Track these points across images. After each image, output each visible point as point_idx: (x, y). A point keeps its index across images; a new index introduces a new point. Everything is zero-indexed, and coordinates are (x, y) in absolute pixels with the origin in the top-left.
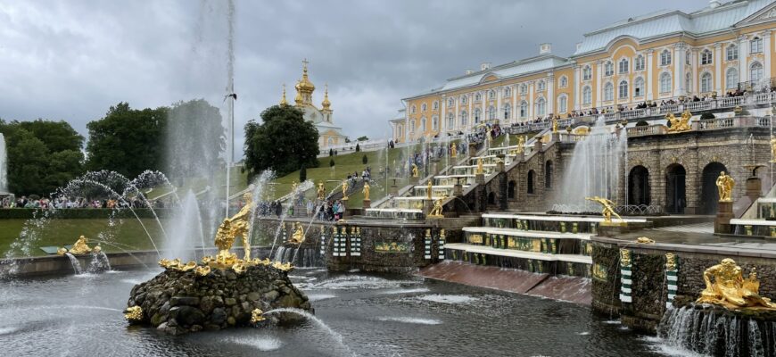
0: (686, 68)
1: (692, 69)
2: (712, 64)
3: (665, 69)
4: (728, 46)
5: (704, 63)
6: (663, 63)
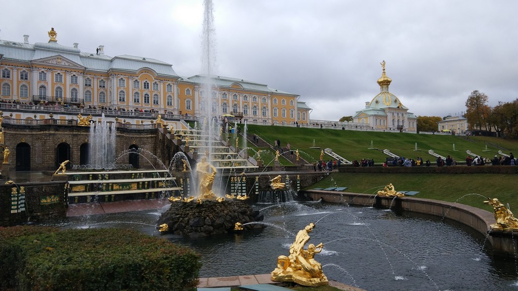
2: (11, 79)
4: (22, 71)
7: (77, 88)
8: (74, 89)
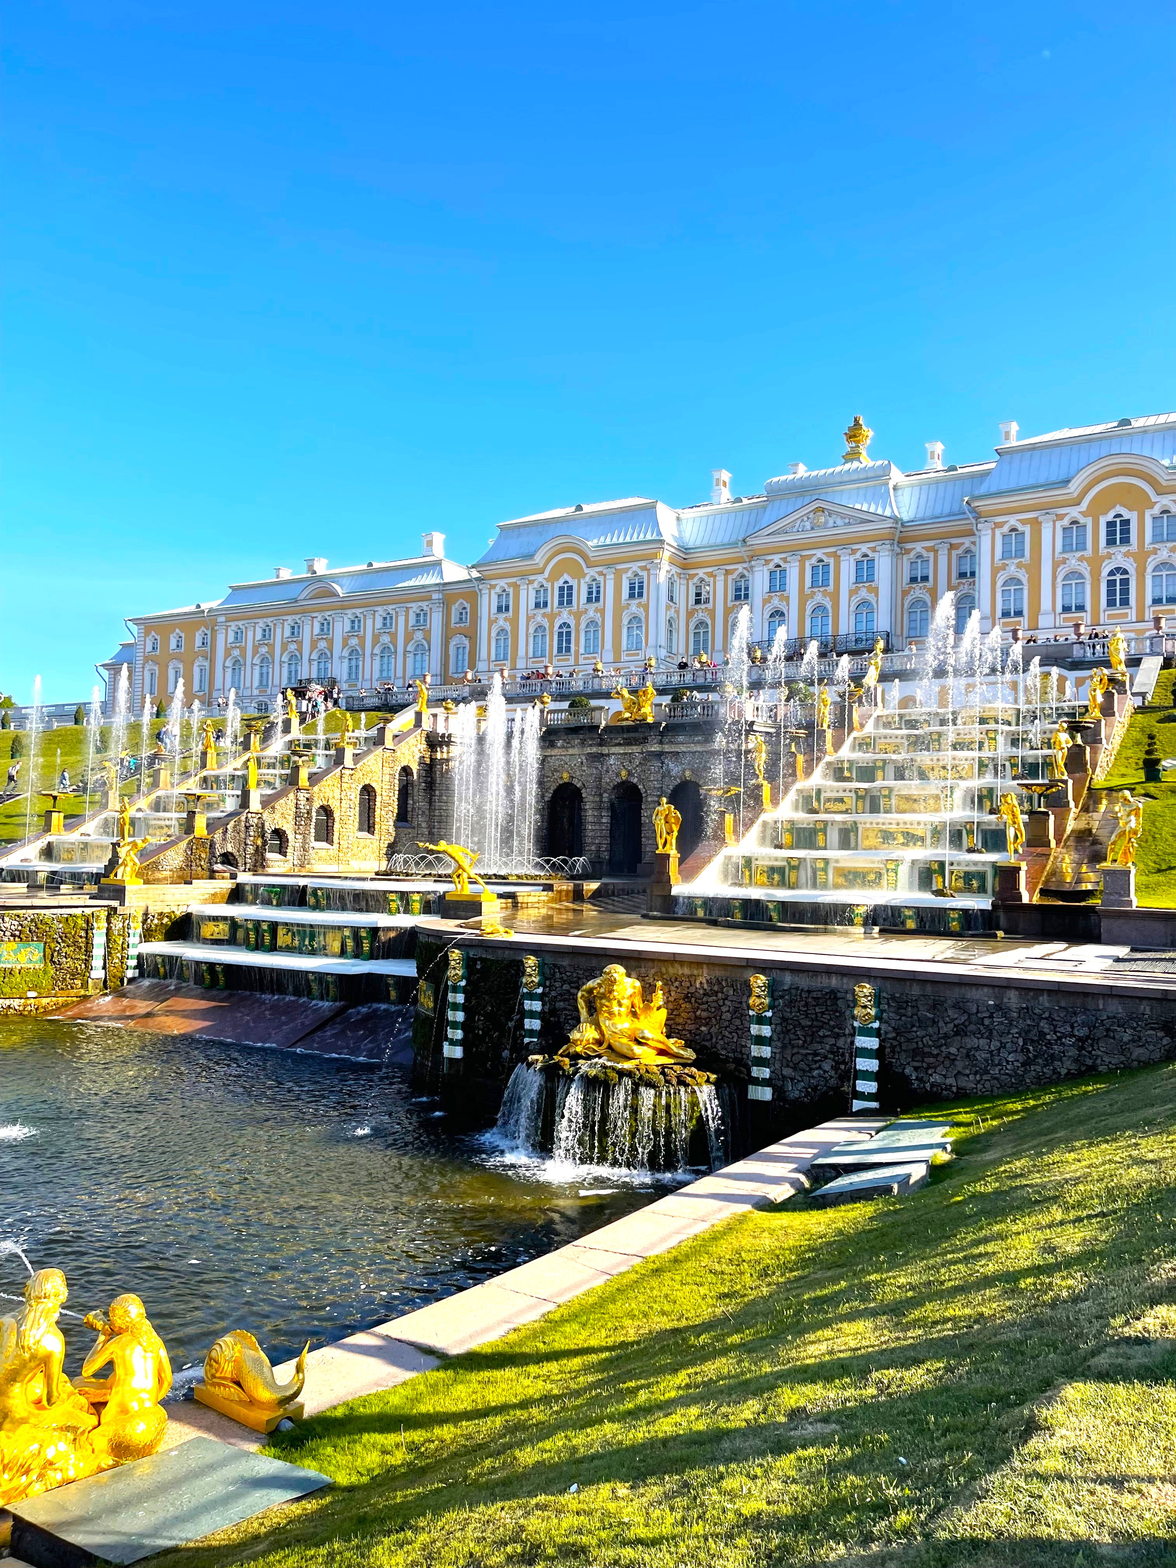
0: (668, 608)
1: (677, 612)
2: (710, 606)
3: (634, 607)
4: (735, 576)
5: (698, 602)
6: (632, 596)
7: (871, 598)
8: (864, 603)
